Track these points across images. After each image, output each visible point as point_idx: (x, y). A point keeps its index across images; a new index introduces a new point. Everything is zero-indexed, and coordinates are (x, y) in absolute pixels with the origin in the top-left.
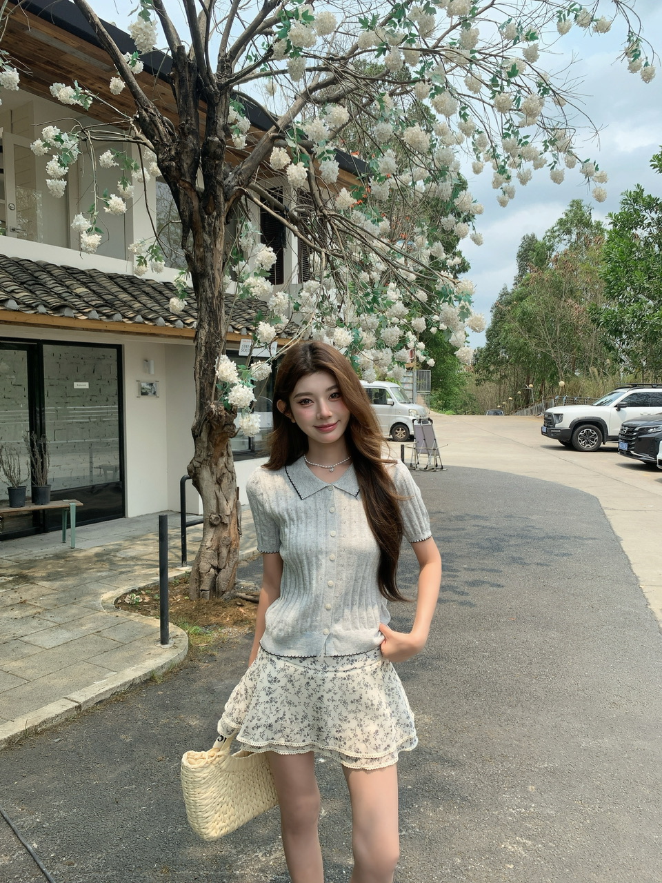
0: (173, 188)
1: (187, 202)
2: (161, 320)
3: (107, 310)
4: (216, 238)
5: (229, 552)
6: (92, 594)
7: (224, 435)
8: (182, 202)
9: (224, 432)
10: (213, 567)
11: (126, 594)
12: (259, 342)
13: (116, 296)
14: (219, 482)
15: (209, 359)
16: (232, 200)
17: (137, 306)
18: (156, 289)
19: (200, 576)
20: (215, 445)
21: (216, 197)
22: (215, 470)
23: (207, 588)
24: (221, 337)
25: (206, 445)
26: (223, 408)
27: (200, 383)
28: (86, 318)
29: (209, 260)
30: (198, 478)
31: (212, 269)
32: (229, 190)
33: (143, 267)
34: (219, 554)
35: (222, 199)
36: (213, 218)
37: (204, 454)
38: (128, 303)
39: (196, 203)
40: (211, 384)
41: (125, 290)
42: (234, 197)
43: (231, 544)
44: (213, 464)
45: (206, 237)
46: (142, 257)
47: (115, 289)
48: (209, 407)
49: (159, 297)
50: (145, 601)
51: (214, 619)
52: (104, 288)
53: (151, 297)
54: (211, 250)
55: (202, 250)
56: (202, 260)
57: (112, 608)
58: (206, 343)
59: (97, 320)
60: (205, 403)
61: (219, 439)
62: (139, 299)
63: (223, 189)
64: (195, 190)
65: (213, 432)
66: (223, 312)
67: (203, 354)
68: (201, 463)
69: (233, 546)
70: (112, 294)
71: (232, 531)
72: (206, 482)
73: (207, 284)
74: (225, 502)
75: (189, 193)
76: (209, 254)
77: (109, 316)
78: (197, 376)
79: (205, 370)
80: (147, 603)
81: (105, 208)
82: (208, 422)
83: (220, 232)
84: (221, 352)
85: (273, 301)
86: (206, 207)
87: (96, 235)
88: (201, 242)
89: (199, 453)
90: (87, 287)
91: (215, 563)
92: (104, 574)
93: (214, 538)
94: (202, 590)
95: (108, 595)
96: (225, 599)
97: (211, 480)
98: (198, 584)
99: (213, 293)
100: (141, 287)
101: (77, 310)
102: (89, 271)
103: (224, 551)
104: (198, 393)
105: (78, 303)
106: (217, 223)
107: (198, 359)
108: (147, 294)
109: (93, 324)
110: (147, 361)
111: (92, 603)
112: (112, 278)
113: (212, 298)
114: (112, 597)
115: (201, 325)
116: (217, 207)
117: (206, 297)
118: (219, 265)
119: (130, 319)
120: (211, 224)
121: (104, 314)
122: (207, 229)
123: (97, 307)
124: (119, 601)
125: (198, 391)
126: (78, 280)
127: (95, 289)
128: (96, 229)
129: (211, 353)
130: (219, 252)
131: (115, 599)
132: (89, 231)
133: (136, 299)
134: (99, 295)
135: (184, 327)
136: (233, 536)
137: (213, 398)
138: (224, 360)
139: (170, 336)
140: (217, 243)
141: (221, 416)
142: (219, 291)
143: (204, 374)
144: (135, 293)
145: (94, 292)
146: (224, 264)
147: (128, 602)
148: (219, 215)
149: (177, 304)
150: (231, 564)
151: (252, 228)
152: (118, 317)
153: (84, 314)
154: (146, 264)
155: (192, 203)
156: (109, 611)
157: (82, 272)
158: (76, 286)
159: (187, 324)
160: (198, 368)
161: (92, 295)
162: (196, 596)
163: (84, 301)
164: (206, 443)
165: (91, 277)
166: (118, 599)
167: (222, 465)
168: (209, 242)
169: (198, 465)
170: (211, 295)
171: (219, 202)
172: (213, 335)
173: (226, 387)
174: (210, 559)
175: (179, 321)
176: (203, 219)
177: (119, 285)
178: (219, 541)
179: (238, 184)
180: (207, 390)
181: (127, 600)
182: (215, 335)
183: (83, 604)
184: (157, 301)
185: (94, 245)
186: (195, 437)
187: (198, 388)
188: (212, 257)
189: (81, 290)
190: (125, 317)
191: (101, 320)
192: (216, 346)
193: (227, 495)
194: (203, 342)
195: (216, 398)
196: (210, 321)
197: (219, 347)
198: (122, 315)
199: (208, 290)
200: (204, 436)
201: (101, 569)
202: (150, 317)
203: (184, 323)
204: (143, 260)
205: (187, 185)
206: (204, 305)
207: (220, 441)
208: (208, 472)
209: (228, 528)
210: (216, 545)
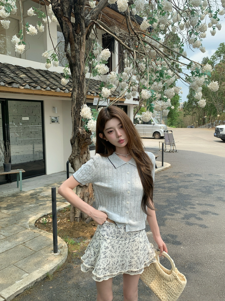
0: (60, 21)
1: (67, 28)
2: (58, 89)
3: (34, 84)
4: (81, 46)
5: (88, 199)
6: (25, 217)
7: (86, 144)
8: (64, 28)
9: (86, 142)
11: (41, 217)
12: (102, 97)
13: (39, 79)
15: (78, 106)
16: (89, 27)
17: (48, 83)
18: (57, 76)
19: (75, 211)
20: (81, 148)
21: (81, 25)
22: (81, 160)
23: (78, 217)
24: (84, 96)
25: (77, 148)
26: (85, 130)
27: (74, 118)
28: (24, 88)
29: (78, 57)
30: (73, 164)
31: (79, 61)
32: (87, 22)
33: (49, 64)
35: (84, 26)
36: (79, 35)
37: (76, 153)
38: (44, 82)
39: (71, 29)
40: (79, 119)
41: (43, 76)
42: (90, 25)
43: (89, 196)
44: (80, 158)
45: (76, 45)
46: (49, 60)
47: (39, 76)
48: (78, 130)
49: (58, 79)
50: (50, 221)
51: (81, 234)
52: (34, 75)
53: (55, 80)
54: (79, 52)
55: (74, 52)
56: (74, 57)
57: (33, 227)
58: (77, 98)
59: (29, 89)
60: (76, 128)
61: (83, 146)
62: (49, 80)
63: (85, 21)
64: (71, 22)
65: (80, 142)
66: (85, 83)
67: (75, 104)
68: (75, 157)
69: (91, 197)
70: (37, 78)
71: (90, 190)
72: (77, 166)
73: (77, 69)
75: (68, 23)
76: (78, 54)
77: (35, 87)
78: (73, 115)
79: (76, 112)
80: (50, 223)
81: (27, 32)
82: (78, 137)
83: (83, 43)
84: (84, 103)
85: (109, 77)
86: (76, 30)
87: (22, 45)
88: (74, 48)
89: (74, 152)
90: (26, 75)
92: (32, 205)
93: (81, 193)
94: (76, 218)
95: (33, 219)
96: (87, 222)
98: (74, 214)
99: (80, 74)
100: (50, 75)
101: (20, 84)
102: (28, 68)
104: (73, 123)
105: (20, 81)
106: (82, 38)
107: (73, 107)
108: (53, 78)
109: (27, 91)
110: (54, 108)
111: (24, 223)
112: (38, 71)
113: (79, 76)
114: (34, 220)
115: (74, 90)
116: (81, 30)
117: (76, 76)
118: (82, 60)
119: (44, 88)
120: (79, 38)
121: (32, 86)
122: (77, 41)
123: (29, 83)
124: (38, 222)
125: (73, 122)
126: (22, 72)
127: (29, 75)
128: (23, 42)
129: (79, 103)
130: (83, 53)
131: (35, 221)
132: (19, 44)
133: (48, 80)
134: (31, 78)
135: (69, 92)
136: (90, 192)
137: (80, 126)
138: (85, 107)
139: (63, 97)
140: (82, 49)
141: (84, 135)
142: (83, 73)
143: (76, 114)
144: (47, 78)
145: (29, 77)
146: (85, 59)
147: (41, 222)
148: (82, 34)
149: (64, 81)
151: (99, 45)
152: (39, 87)
153: (23, 86)
154: (50, 63)
155: (69, 29)
156: (31, 228)
157: (24, 68)
158: (20, 74)
159: (70, 91)
160: (73, 111)
161: (27, 78)
162: (73, 220)
163: (24, 80)
164: (77, 147)
165: (28, 70)
166: (37, 221)
167: (85, 158)
168: (78, 48)
169: (73, 158)
170: (79, 75)
171: (83, 27)
172: (80, 94)
173: (87, 121)
175: (67, 90)
176: (74, 36)
177: (41, 74)
178: (83, 194)
179: (92, 19)
180: (77, 122)
181: (41, 221)
182: (81, 94)
183: (20, 224)
184: (57, 81)
185: (21, 50)
186: (72, 144)
187: (73, 121)
188: (79, 55)
189: (23, 76)
190: (42, 88)
191: (31, 89)
192: (81, 100)
194: (75, 98)
195: (82, 125)
196: (78, 88)
197: (83, 100)
198: (41, 87)
199: (77, 72)
200: (76, 144)
201: (32, 203)
202: (53, 88)
203: (69, 91)
204: (49, 61)
205: (67, 19)
206: (75, 80)
207: (84, 147)
208: (78, 161)
209: (88, 188)
210: (82, 196)
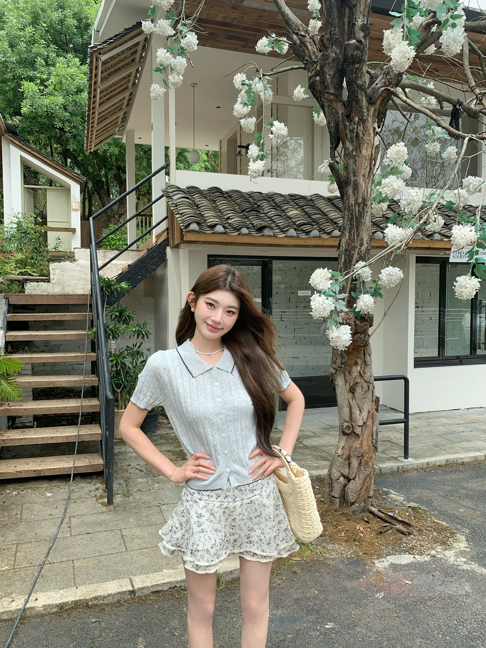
0: (320, 102)
1: (332, 113)
5: (360, 464)
8: (327, 114)
10: (343, 475)
14: (352, 390)
15: (348, 266)
22: (348, 378)
23: (337, 496)
26: (352, 316)
34: (350, 464)
36: (355, 124)
37: (339, 361)
43: (362, 456)
44: (347, 372)
45: (348, 144)
55: (346, 158)
58: (346, 251)
61: (351, 347)
64: (340, 101)
67: (343, 262)
68: (336, 370)
69: (365, 459)
71: (365, 443)
72: (340, 389)
73: (351, 192)
74: (358, 412)
75: (335, 104)
76: (351, 161)
83: (366, 137)
86: (349, 115)
89: (335, 359)
90: (301, 210)
91: (346, 471)
97: (345, 388)
99: (355, 200)
103: (355, 462)
106: (360, 129)
113: (354, 205)
116: (359, 112)
120: (353, 130)
122: (349, 136)
129: (350, 261)
136: (365, 447)
142: (363, 198)
146: (371, 169)
148: (362, 121)
150: (362, 476)
155: (338, 114)
157: (304, 197)
167: (355, 374)
168: (351, 149)
169: (334, 371)
170: (354, 203)
174: (340, 467)
176: (345, 126)
178: (350, 450)
188: (354, 163)
193: (360, 405)
194: (343, 250)
205: (332, 97)
208: (342, 379)
209: (360, 439)
210: (347, 454)
